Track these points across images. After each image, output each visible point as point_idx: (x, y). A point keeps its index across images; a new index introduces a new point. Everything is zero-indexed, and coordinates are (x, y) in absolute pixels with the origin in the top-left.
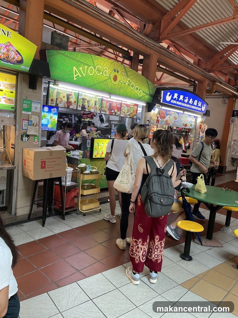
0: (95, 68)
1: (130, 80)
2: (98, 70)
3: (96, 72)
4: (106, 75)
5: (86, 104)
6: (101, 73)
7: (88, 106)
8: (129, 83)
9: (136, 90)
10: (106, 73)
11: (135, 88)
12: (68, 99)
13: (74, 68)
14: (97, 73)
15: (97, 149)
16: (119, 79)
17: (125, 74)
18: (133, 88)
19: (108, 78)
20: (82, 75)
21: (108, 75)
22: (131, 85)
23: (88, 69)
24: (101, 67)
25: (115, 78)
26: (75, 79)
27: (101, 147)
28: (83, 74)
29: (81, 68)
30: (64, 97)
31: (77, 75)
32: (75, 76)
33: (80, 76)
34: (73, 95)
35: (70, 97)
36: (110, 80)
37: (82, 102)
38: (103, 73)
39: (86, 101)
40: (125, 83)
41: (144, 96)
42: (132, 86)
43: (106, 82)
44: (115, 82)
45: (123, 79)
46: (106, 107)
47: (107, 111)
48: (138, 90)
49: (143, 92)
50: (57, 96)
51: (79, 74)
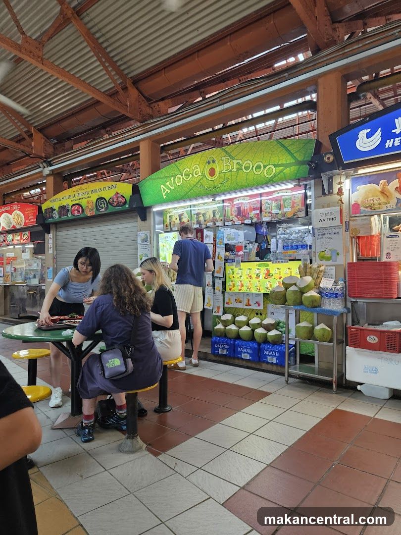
0: (182, 175)
1: (239, 161)
2: (186, 175)
3: (184, 178)
4: (198, 175)
5: (202, 219)
6: (191, 176)
7: (205, 221)
8: (238, 167)
9: (258, 170)
10: (197, 173)
11: (254, 168)
12: (180, 219)
13: (162, 186)
14: (186, 179)
15: (232, 278)
16: (217, 170)
17: (227, 157)
18: (248, 171)
19: (201, 177)
20: (170, 189)
21: (200, 174)
22: (243, 167)
23: (174, 180)
24: (188, 170)
25: (212, 172)
26: (165, 197)
27: (239, 276)
28: (172, 188)
29: (168, 184)
30: (176, 219)
31: (166, 192)
32: (164, 194)
33: (169, 192)
34: (185, 214)
35: (183, 217)
36: (205, 179)
37: (197, 218)
38: (193, 175)
39: (200, 216)
40: (231, 171)
41: (281, 171)
42: (247, 168)
43: (200, 184)
44: (214, 176)
45: (226, 167)
46: (232, 215)
47: (235, 219)
48: (262, 168)
49: (275, 166)
50: (170, 220)
51: (167, 190)
